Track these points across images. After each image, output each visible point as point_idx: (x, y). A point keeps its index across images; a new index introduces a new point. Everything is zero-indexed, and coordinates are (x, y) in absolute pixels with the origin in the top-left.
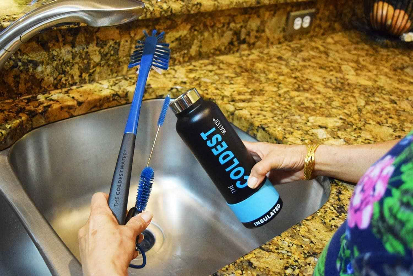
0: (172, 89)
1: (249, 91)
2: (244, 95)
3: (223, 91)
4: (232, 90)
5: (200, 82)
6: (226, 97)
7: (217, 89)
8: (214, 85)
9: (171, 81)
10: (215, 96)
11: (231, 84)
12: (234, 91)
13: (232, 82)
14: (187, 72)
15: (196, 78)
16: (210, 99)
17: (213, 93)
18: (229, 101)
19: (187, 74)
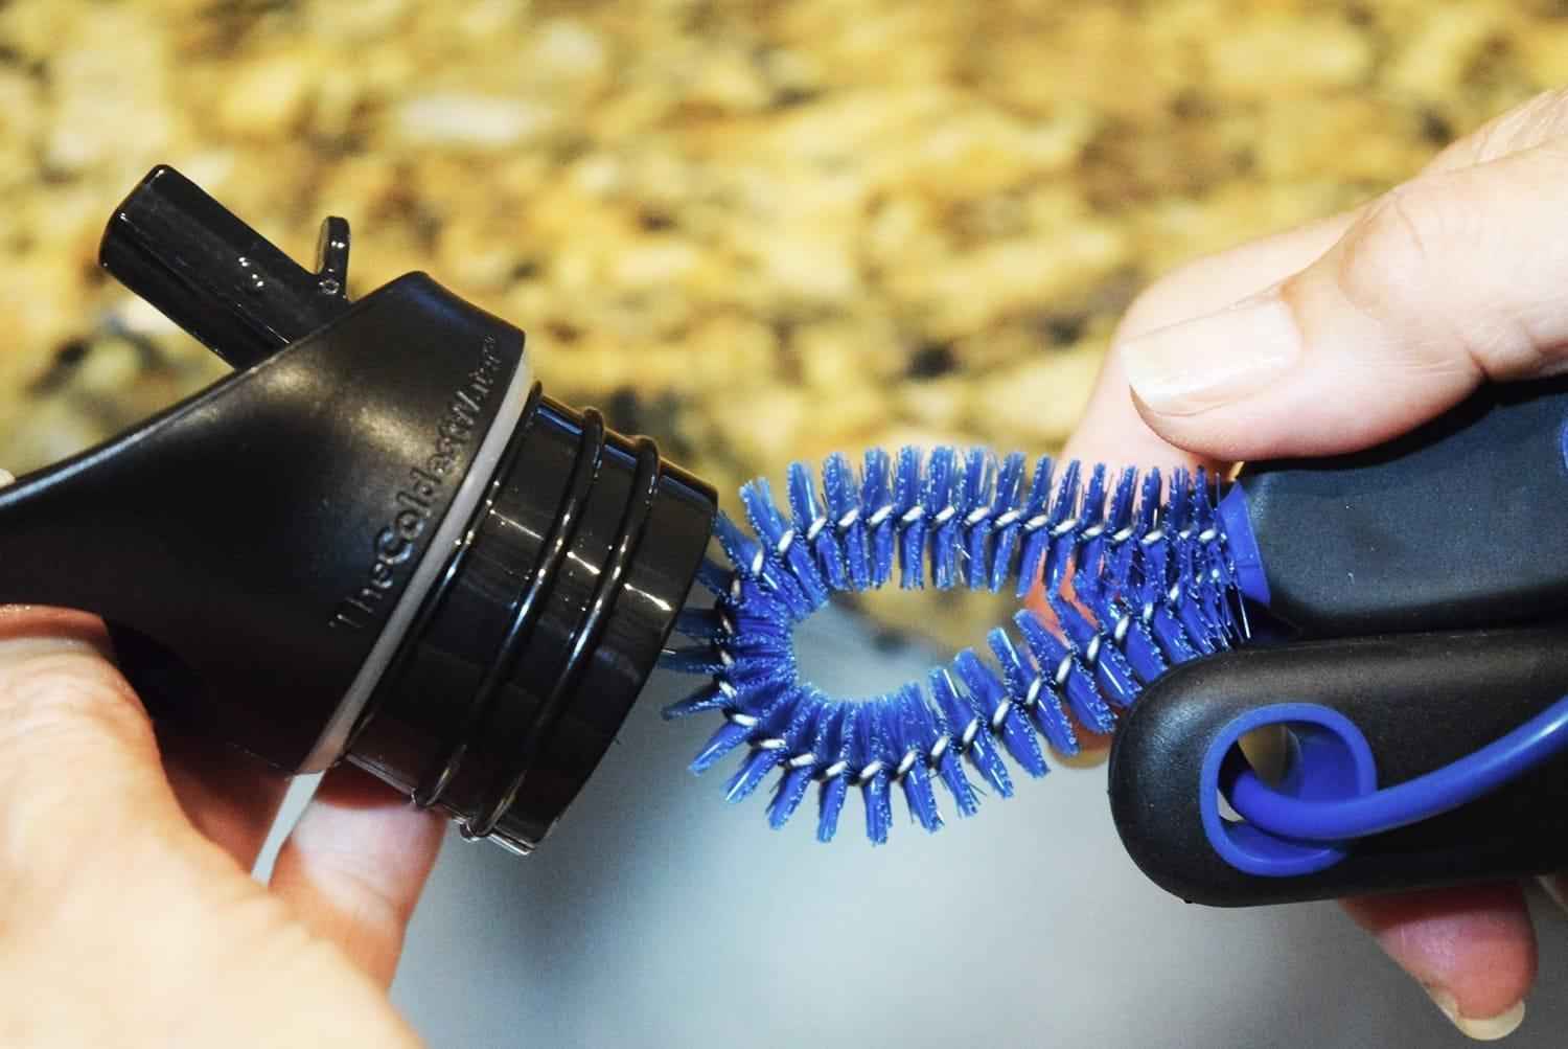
0: (72, 354)
1: (1055, 146)
2: (1019, 230)
3: (744, 237)
4: (845, 193)
5: (405, 172)
6: (826, 314)
7: (655, 222)
8: (594, 175)
9: (23, 245)
10: (677, 335)
11: (792, 99)
12: (875, 205)
13: (795, 68)
14: (190, 55)
15: (332, 119)
16: (623, 404)
17: (634, 301)
18: (889, 383)
19: (204, 77)
